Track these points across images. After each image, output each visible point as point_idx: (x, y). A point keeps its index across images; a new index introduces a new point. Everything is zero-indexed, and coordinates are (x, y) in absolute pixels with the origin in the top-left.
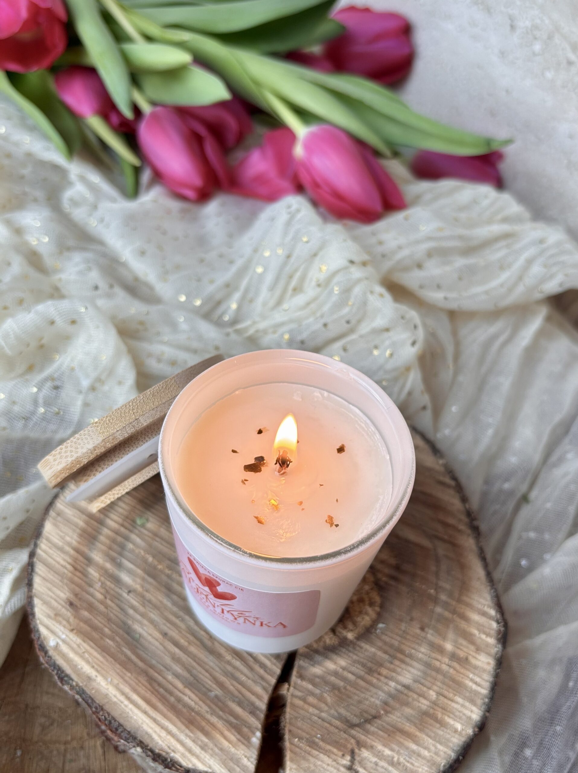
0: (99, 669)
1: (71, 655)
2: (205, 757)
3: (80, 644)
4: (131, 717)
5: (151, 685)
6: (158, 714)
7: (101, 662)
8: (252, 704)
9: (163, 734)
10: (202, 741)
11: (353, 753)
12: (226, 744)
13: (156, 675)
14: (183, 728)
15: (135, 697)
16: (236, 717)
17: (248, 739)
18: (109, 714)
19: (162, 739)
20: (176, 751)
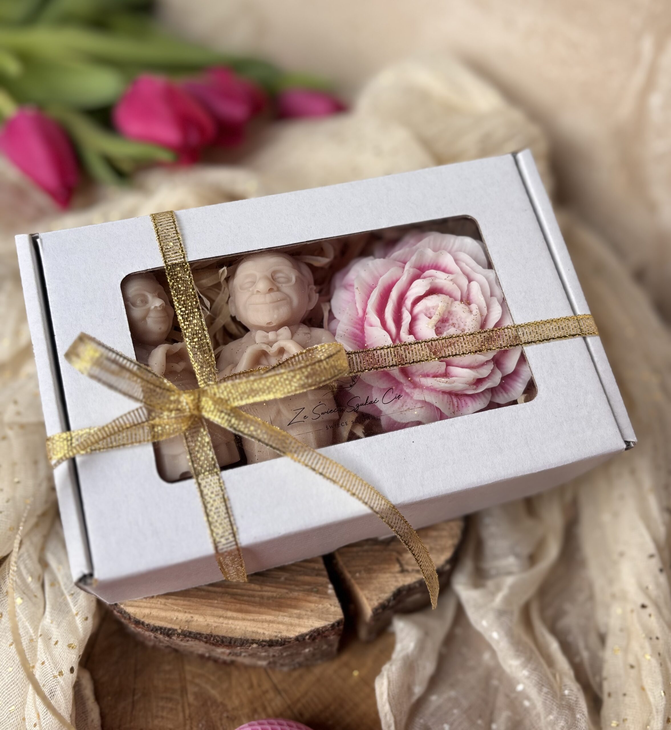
0: (191, 611)
1: (163, 614)
2: (305, 622)
3: (165, 602)
4: (235, 629)
5: (235, 599)
6: (253, 615)
7: (190, 605)
8: (314, 569)
9: (266, 625)
10: (295, 614)
11: (398, 561)
12: (313, 605)
13: (235, 590)
14: (277, 613)
15: (229, 614)
16: (309, 584)
17: (326, 593)
18: (218, 636)
19: (267, 630)
20: (282, 631)
